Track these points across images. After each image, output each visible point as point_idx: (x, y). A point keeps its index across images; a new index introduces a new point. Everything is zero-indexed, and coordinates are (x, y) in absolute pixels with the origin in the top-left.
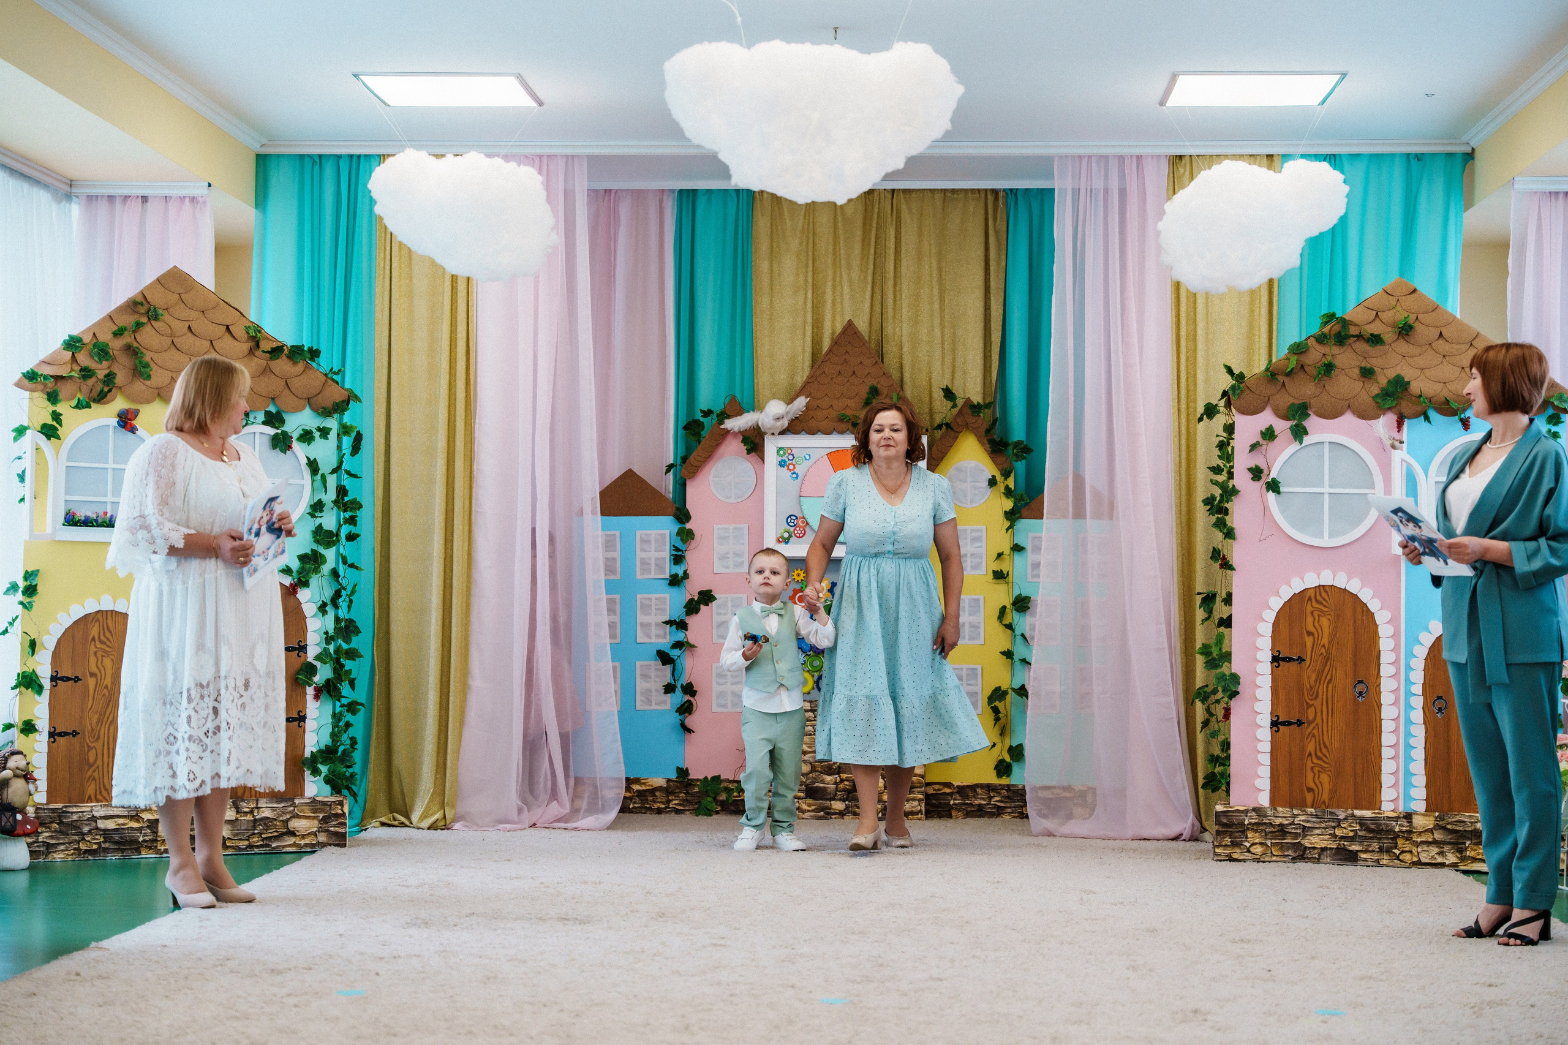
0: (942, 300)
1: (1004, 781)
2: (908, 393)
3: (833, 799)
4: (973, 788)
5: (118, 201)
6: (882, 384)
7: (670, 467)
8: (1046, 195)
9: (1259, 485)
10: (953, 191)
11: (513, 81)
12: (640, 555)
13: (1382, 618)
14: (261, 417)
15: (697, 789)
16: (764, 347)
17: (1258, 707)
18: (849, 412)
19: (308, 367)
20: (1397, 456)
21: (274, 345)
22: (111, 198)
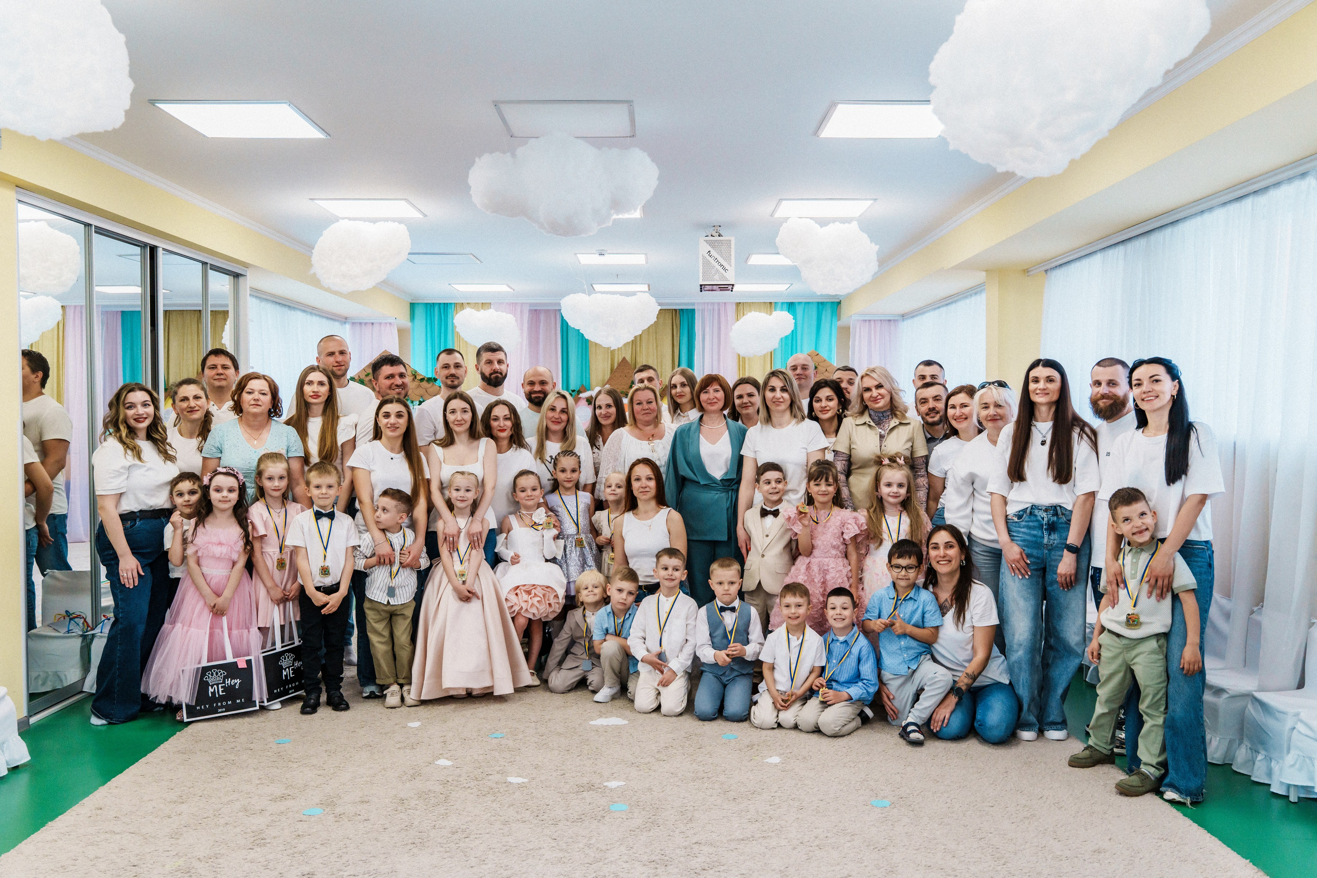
0: (657, 350)
5: (363, 325)
8: (693, 311)
11: (505, 286)
14: (418, 403)
16: (593, 367)
18: (624, 391)
19: (433, 385)
21: (422, 377)
22: (360, 323)
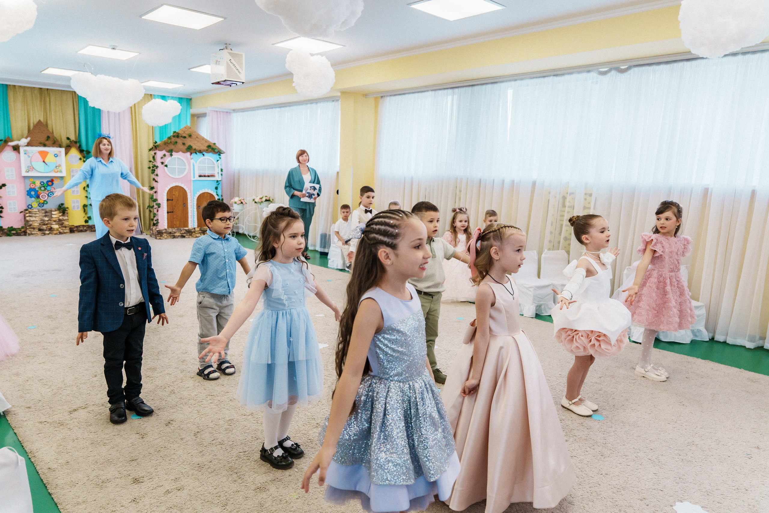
1: (87, 224)
2: (57, 138)
3: (46, 231)
4: (79, 226)
6: (50, 136)
9: (163, 166)
10: (64, 91)
13: (188, 192)
15: (6, 231)
16: (14, 124)
17: (164, 209)
18: (42, 142)
20: (192, 161)
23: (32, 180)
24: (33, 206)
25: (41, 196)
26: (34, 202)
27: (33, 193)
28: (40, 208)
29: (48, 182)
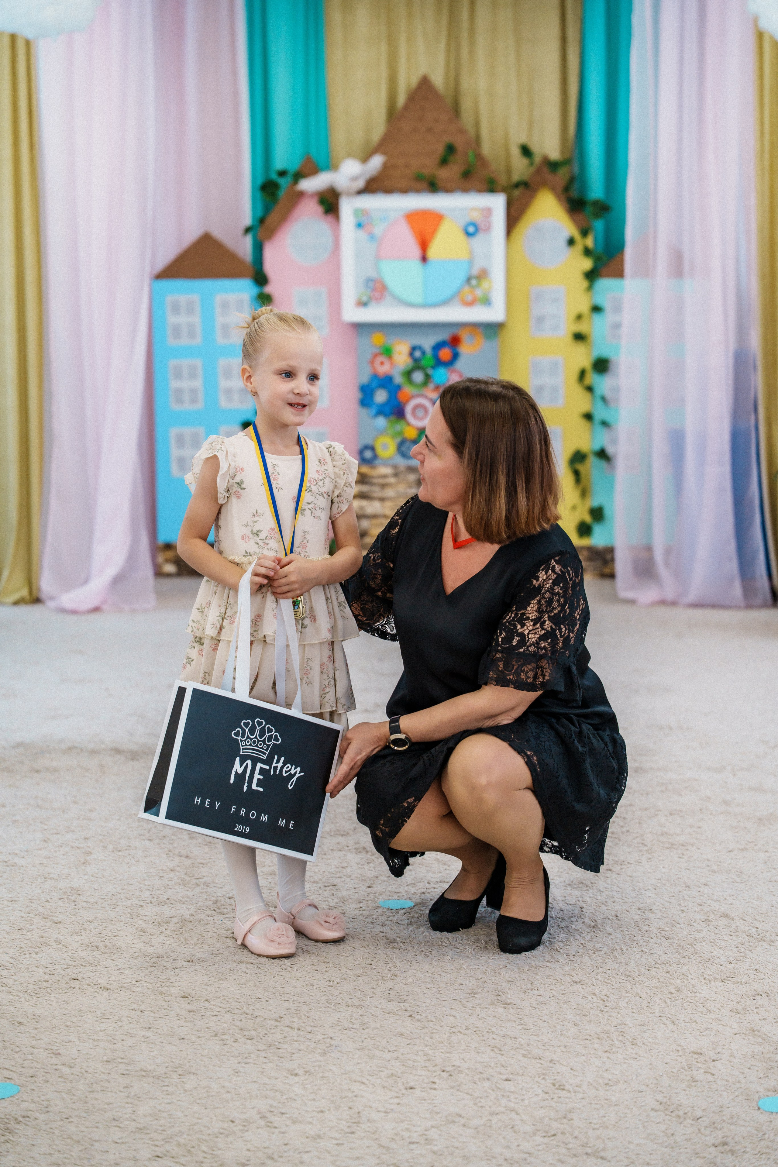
1: (587, 540)
2: (486, 149)
6: (462, 142)
7: (248, 230)
12: (220, 320)
18: (426, 172)
23: (378, 339)
24: (380, 451)
25: (409, 409)
26: (382, 432)
27: (381, 396)
28: (402, 462)
29: (438, 347)
